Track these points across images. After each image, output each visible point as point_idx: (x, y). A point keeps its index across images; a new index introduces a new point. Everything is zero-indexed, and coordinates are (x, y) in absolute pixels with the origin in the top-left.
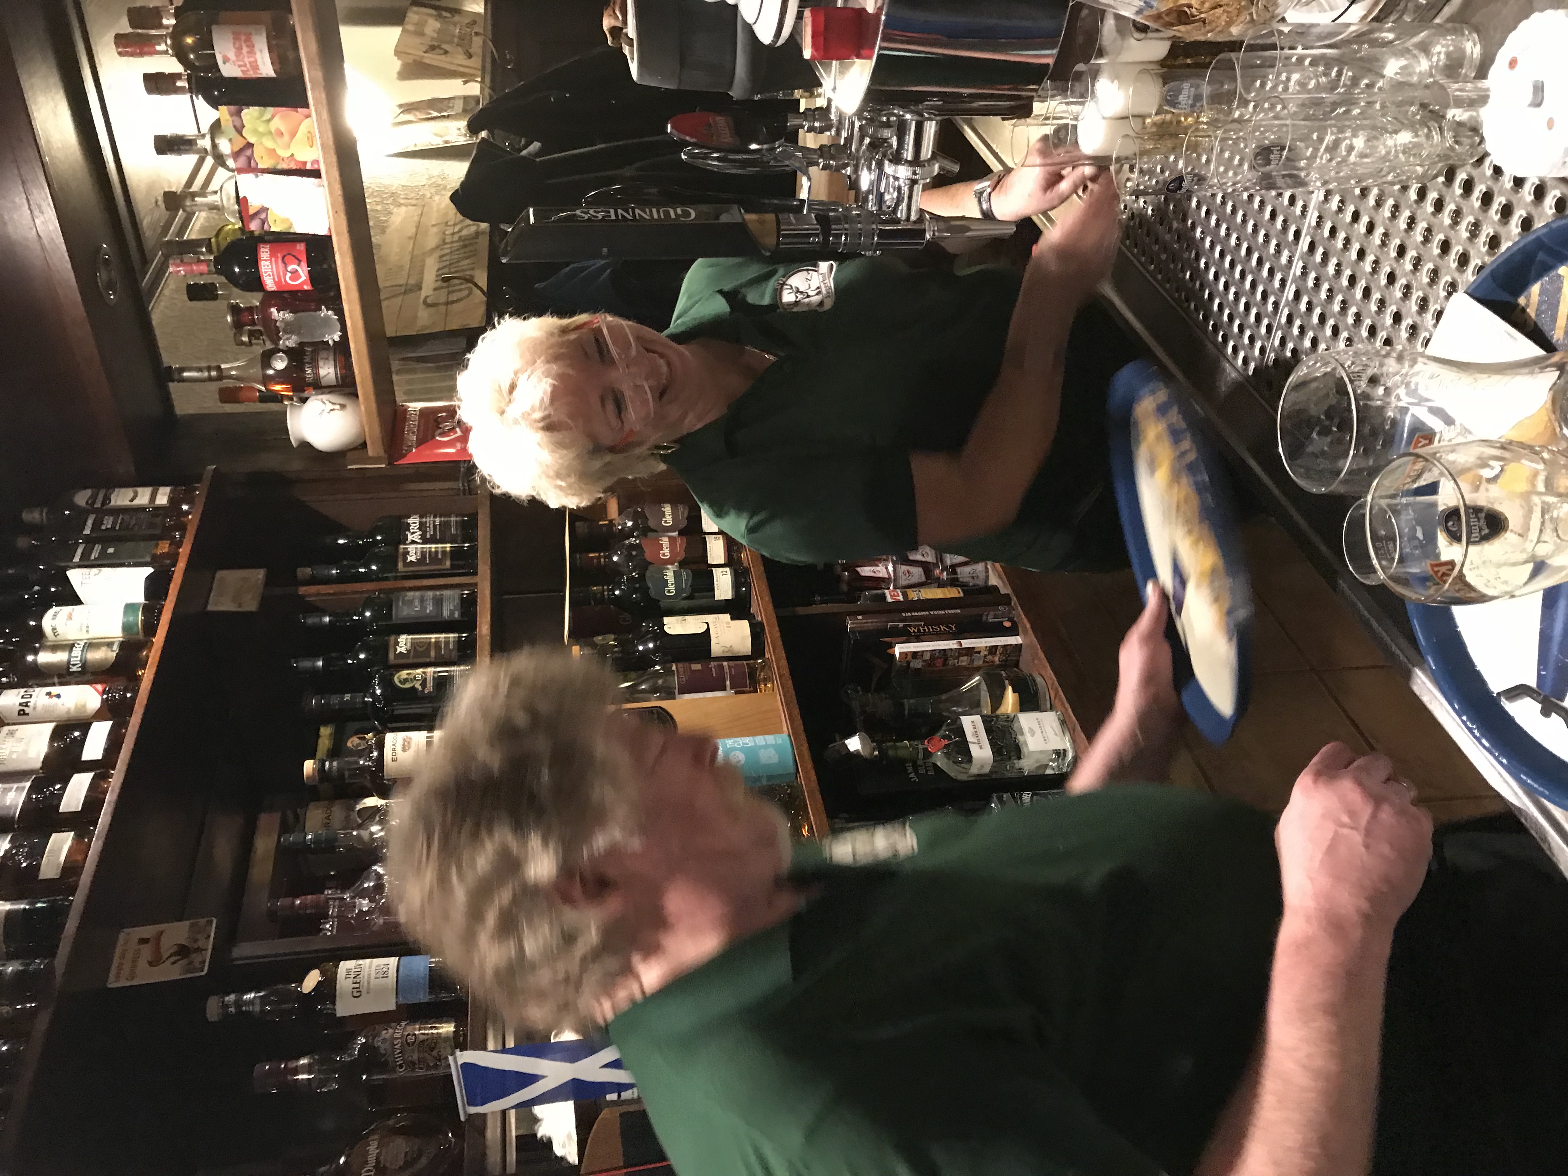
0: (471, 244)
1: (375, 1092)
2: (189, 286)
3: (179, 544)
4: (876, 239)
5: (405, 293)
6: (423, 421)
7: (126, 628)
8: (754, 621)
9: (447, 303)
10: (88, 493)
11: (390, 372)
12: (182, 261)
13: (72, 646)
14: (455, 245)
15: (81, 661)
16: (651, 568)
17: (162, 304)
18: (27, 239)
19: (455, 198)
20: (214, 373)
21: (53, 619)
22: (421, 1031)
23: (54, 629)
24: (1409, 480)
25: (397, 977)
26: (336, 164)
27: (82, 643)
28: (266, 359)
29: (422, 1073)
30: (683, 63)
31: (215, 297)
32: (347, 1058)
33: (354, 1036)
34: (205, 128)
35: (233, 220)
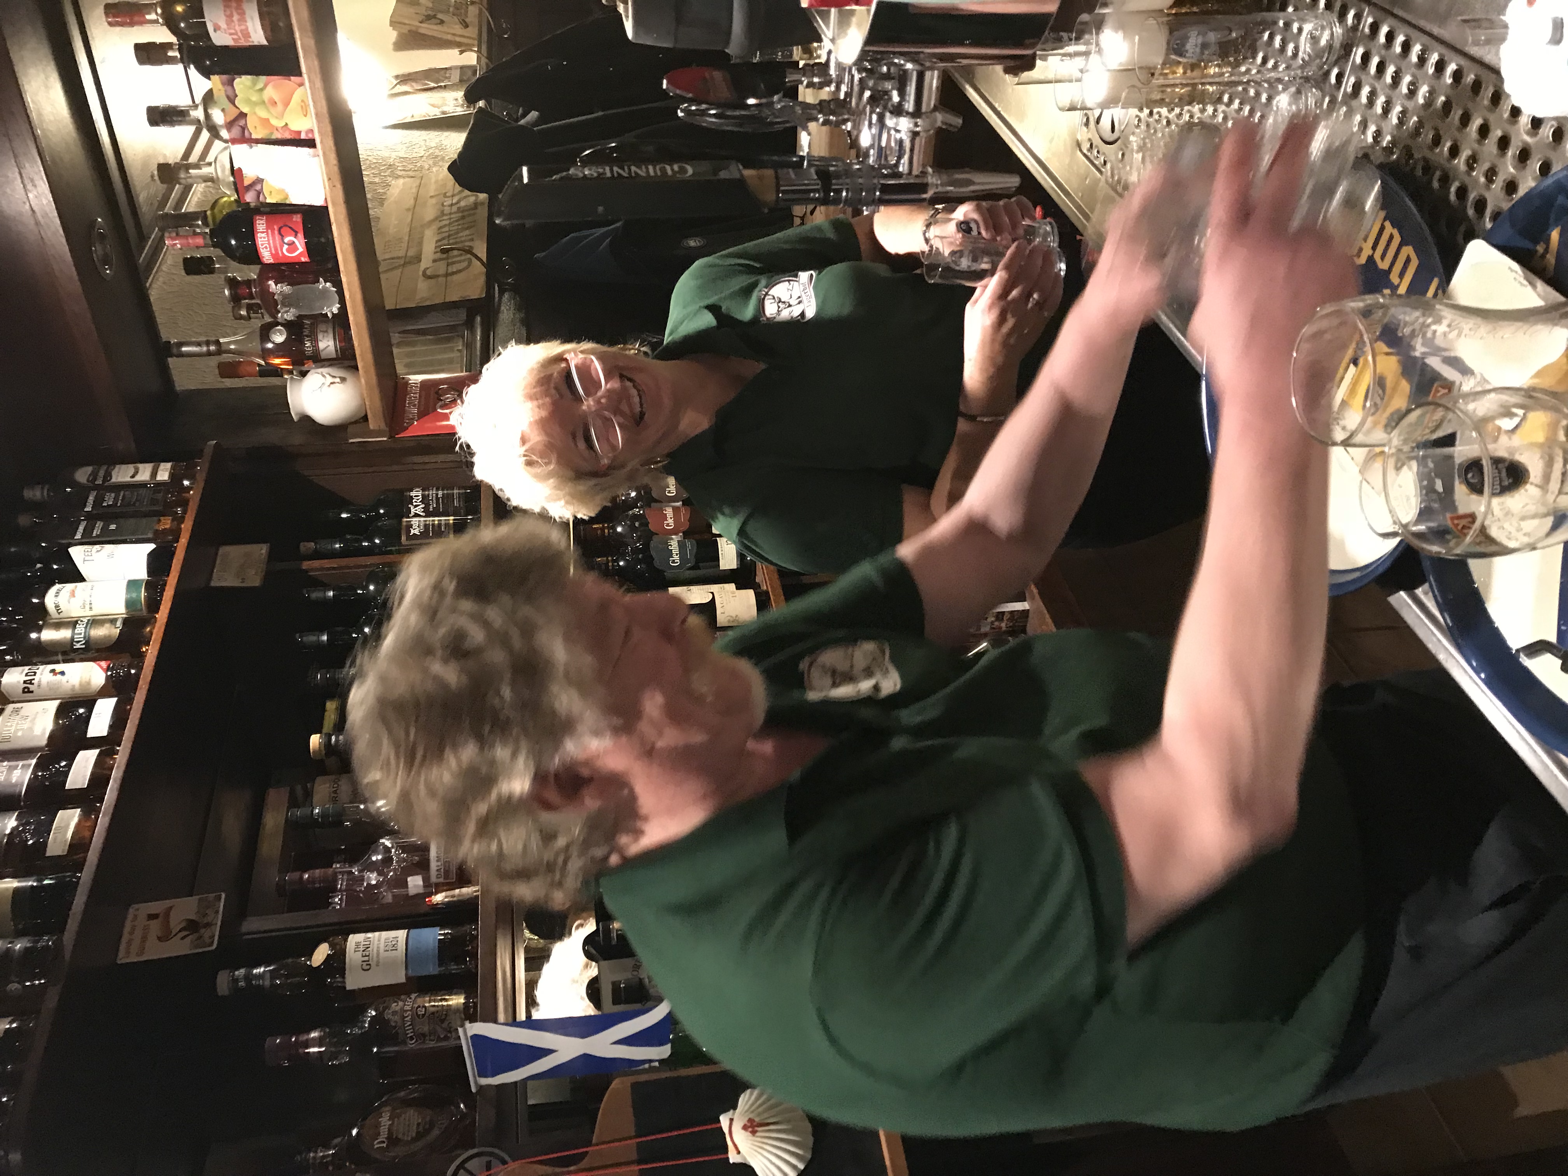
0: (469, 215)
1: (386, 1064)
2: (186, 260)
3: (181, 520)
4: (878, 193)
5: (404, 265)
6: (423, 393)
7: (129, 604)
8: (758, 590)
9: (447, 275)
10: (89, 469)
11: (391, 345)
12: (177, 234)
13: (76, 622)
14: (452, 216)
15: (84, 638)
16: (655, 538)
17: (161, 279)
18: (21, 214)
19: (453, 168)
20: (212, 348)
21: (56, 596)
22: (431, 1003)
23: (57, 607)
24: (1427, 431)
25: (406, 949)
26: (330, 134)
27: (85, 620)
28: (265, 333)
29: (432, 1044)
30: (679, 20)
31: (212, 271)
32: (356, 1031)
33: (364, 1010)
34: (198, 99)
35: (228, 193)
